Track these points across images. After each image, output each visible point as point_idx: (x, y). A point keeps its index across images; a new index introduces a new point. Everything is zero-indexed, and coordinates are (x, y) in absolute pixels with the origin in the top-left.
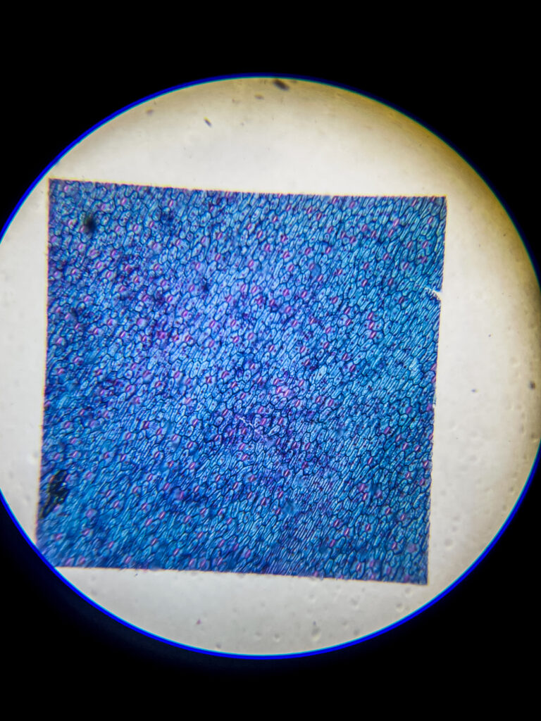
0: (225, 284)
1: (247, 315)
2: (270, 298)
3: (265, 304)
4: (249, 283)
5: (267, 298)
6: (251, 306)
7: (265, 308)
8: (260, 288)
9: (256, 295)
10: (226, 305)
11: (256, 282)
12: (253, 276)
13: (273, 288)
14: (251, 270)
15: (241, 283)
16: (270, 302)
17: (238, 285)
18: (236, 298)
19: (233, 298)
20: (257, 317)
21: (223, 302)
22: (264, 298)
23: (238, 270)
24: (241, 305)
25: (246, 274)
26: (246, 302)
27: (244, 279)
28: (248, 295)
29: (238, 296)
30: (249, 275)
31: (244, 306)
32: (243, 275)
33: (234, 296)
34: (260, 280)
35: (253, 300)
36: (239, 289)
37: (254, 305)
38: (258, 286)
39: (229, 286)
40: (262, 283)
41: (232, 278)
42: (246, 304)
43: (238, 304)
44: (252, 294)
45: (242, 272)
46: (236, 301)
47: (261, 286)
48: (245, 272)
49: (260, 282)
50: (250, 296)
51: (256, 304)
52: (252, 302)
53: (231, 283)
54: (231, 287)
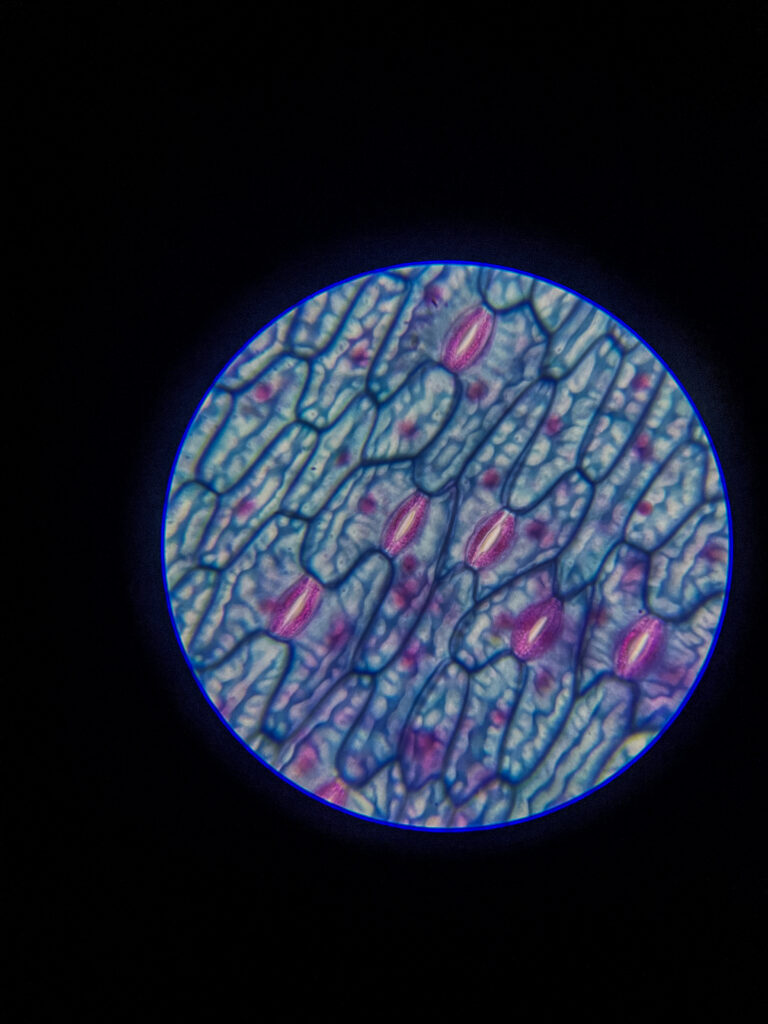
0: (266, 493)
1: (432, 737)
2: (619, 608)
3: (579, 657)
4: (454, 491)
5: (595, 614)
6: (472, 670)
7: (578, 694)
8: (537, 531)
9: (509, 584)
10: (269, 653)
11: (503, 482)
12: (486, 435)
13: (647, 529)
14: (460, 393)
15: (394, 489)
16: (623, 640)
17: (367, 504)
18: (351, 602)
19: (330, 605)
20: (516, 769)
21: (251, 636)
22: (574, 611)
23: (374, 395)
24: (389, 664)
25: (428, 418)
26: (423, 635)
27: (415, 461)
28: (439, 580)
29: (366, 587)
30: (456, 432)
31: (415, 671)
32: (411, 432)
33: (336, 585)
34: (535, 470)
35: (482, 623)
36: (374, 538)
37: (493, 660)
38: (521, 512)
39: (296, 515)
40: (550, 492)
41: (323, 453)
42: (430, 649)
43: (363, 649)
44: (476, 574)
45: (398, 406)
46: (350, 628)
47: (544, 511)
48: (424, 406)
49: (541, 485)
50: (457, 587)
51: (509, 652)
52: (473, 639)
53: (314, 487)
54: (312, 521)
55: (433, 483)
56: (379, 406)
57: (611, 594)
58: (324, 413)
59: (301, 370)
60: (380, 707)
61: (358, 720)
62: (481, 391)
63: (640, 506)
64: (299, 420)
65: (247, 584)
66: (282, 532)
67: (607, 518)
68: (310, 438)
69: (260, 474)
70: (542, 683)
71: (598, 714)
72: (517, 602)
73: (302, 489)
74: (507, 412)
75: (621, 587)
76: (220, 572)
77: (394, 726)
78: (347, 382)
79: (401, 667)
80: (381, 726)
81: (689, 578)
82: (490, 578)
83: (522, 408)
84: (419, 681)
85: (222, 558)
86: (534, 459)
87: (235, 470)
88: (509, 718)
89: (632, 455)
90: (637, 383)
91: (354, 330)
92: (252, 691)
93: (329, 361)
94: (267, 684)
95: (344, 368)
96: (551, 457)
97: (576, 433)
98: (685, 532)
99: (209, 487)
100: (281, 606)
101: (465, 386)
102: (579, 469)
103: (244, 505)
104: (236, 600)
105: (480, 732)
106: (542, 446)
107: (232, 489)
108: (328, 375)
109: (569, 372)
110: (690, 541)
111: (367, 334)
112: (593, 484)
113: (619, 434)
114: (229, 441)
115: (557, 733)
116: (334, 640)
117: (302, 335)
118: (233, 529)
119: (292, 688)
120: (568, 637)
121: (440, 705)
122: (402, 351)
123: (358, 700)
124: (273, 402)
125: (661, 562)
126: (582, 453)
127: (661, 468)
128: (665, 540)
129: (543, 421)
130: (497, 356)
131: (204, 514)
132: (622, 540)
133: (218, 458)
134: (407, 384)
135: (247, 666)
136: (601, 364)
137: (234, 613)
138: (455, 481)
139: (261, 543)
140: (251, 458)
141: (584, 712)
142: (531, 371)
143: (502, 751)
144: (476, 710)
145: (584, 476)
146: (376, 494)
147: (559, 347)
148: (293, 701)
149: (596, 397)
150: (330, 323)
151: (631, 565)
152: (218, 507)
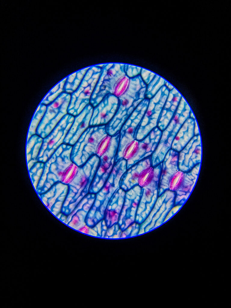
0: (58, 137)
1: (114, 212)
2: (171, 170)
3: (159, 185)
4: (119, 135)
5: (163, 171)
6: (126, 191)
7: (159, 196)
8: (145, 147)
9: (137, 163)
10: (61, 188)
11: (134, 131)
12: (128, 117)
13: (178, 145)
14: (120, 103)
15: (99, 135)
16: (172, 179)
17: (91, 140)
18: (87, 171)
19: (81, 172)
20: (140, 220)
21: (56, 183)
22: (157, 171)
23: (92, 105)
24: (100, 190)
25: (110, 112)
26: (111, 181)
27: (106, 125)
28: (115, 164)
29: (92, 166)
30: (119, 116)
31: (108, 192)
32: (104, 116)
33: (82, 166)
34: (144, 127)
35: (129, 176)
36: (94, 151)
37: (132, 188)
38: (140, 141)
39: (68, 144)
40: (149, 134)
41: (76, 124)
42: (113, 185)
43: (92, 186)
44: (127, 161)
45: (100, 108)
46: (87, 180)
47: (147, 140)
48: (108, 108)
49: (146, 132)
50: (121, 165)
51: (137, 185)
52: (126, 181)
53: (74, 135)
54: (73, 146)
55: (112, 132)
56: (94, 108)
57: (168, 165)
58: (76, 111)
59: (68, 97)
60: (98, 204)
61: (91, 208)
62: (126, 102)
63: (176, 138)
64: (68, 113)
65: (54, 167)
66: (64, 150)
67: (166, 142)
68: (72, 119)
69: (56, 131)
70: (148, 193)
71: (165, 202)
72: (140, 169)
73: (70, 136)
74: (135, 109)
75: (171, 163)
76: (45, 163)
77: (102, 209)
78: (83, 101)
79: (104, 191)
80: (98, 209)
81: (191, 159)
82: (131, 162)
83: (139, 108)
84: (110, 195)
85: (45, 159)
86: (143, 124)
87: (48, 131)
88: (138, 205)
89: (173, 122)
90: (174, 100)
91: (85, 84)
92: (57, 200)
93: (77, 94)
94: (62, 198)
95: (82, 96)
96: (149, 123)
97: (156, 116)
98: (189, 145)
99: (40, 136)
100: (64, 174)
101: (121, 101)
102: (157, 127)
103: (51, 141)
104: (50, 172)
105: (129, 209)
106: (146, 119)
107: (47, 137)
108: (77, 98)
109: (153, 97)
110: (191, 148)
111: (89, 85)
112: (162, 131)
113: (169, 115)
114: (46, 121)
115: (152, 208)
116: (82, 184)
117: (68, 86)
118: (48, 149)
119: (70, 199)
120: (156, 179)
121: (117, 202)
122: (101, 90)
123: (91, 202)
124: (59, 108)
125: (182, 154)
126: (158, 122)
127: (182, 126)
128: (183, 148)
129: (146, 112)
130: (131, 92)
131: (39, 145)
132: (171, 148)
133: (42, 127)
134: (103, 101)
135: (55, 192)
136: (163, 94)
137: (50, 176)
138: (119, 131)
139: (57, 154)
140: (53, 126)
141: (160, 201)
142: (142, 96)
143: (136, 214)
144: (128, 203)
145: (159, 129)
146: (93, 136)
147: (150, 89)
148: (70, 203)
149: (162, 104)
150: (77, 82)
151: (174, 156)
152: (43, 142)
